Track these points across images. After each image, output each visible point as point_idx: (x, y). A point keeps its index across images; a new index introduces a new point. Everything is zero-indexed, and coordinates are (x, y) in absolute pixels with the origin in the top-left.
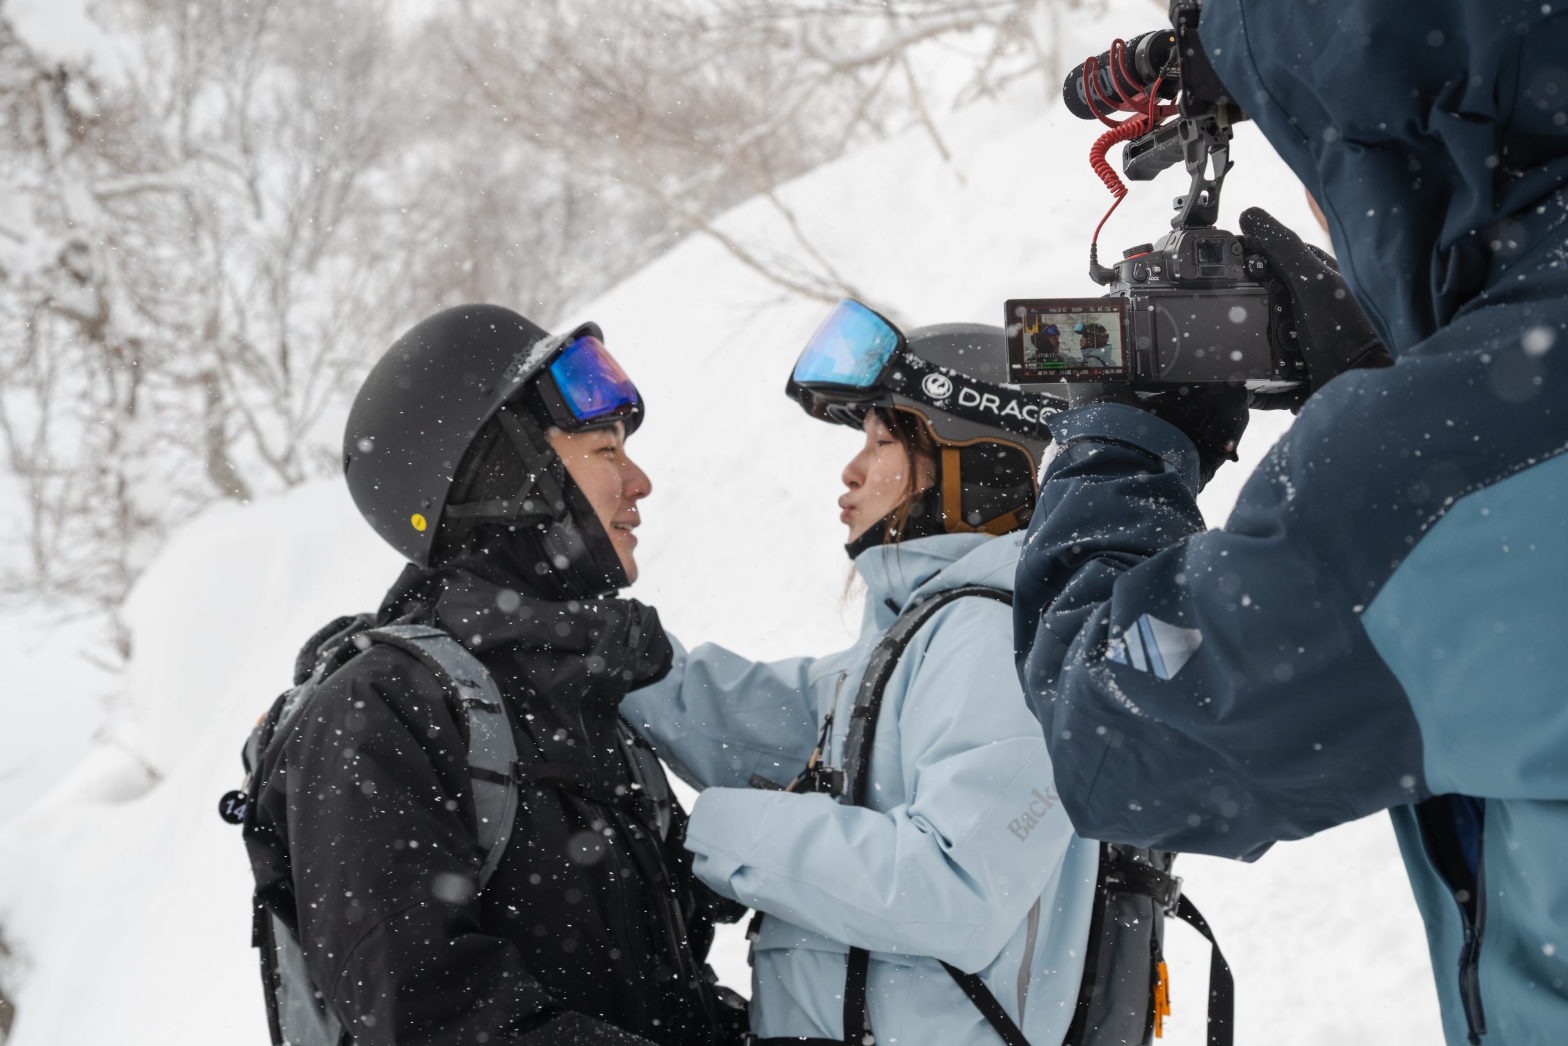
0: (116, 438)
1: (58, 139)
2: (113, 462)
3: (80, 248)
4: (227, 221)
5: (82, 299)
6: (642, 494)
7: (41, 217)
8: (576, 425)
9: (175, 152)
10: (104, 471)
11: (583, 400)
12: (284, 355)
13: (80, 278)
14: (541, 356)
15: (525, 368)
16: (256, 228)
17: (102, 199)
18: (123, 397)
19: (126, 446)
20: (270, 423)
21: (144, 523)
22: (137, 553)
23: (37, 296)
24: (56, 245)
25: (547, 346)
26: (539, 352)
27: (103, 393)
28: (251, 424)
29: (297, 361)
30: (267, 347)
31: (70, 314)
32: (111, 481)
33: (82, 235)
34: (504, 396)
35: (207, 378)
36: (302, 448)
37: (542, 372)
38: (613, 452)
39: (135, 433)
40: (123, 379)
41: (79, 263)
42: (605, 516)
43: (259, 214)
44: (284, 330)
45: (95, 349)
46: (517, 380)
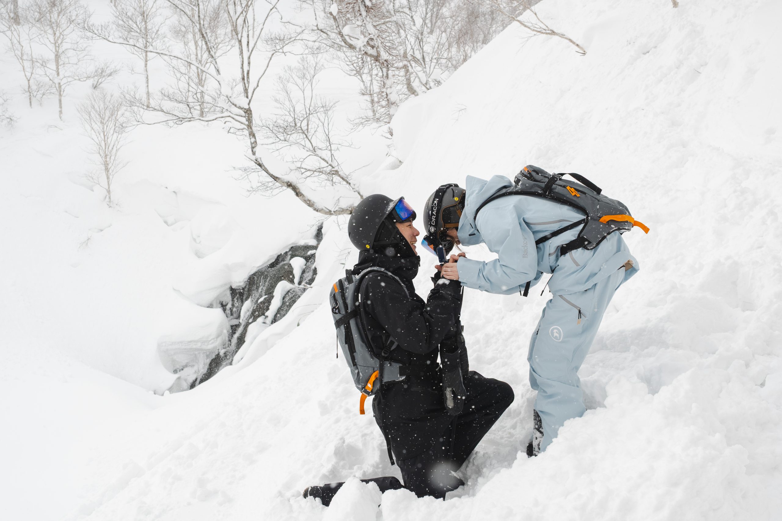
0: (384, 84)
1: (364, 13)
2: (384, 90)
3: (372, 39)
4: (407, 27)
5: (373, 52)
6: (417, 235)
7: (362, 33)
8: (402, 221)
9: (392, 12)
10: (383, 92)
11: (403, 215)
12: (423, 58)
13: (373, 47)
14: (392, 206)
15: (389, 209)
16: (414, 28)
17: (375, 26)
18: (385, 74)
19: (386, 86)
20: (421, 75)
21: (393, 104)
22: (392, 111)
23: (363, 52)
24: (366, 39)
25: (393, 203)
26: (391, 206)
27: (380, 74)
28: (417, 76)
29: (427, 59)
30: (418, 56)
31: (371, 56)
32: (384, 94)
33: (372, 36)
34: (385, 216)
35: (405, 67)
36: (430, 80)
37: (394, 209)
38: (410, 226)
39: (388, 82)
40: (385, 70)
41: (372, 43)
42: (409, 241)
43: (414, 25)
44: (423, 52)
45: (377, 63)
46: (387, 212)
